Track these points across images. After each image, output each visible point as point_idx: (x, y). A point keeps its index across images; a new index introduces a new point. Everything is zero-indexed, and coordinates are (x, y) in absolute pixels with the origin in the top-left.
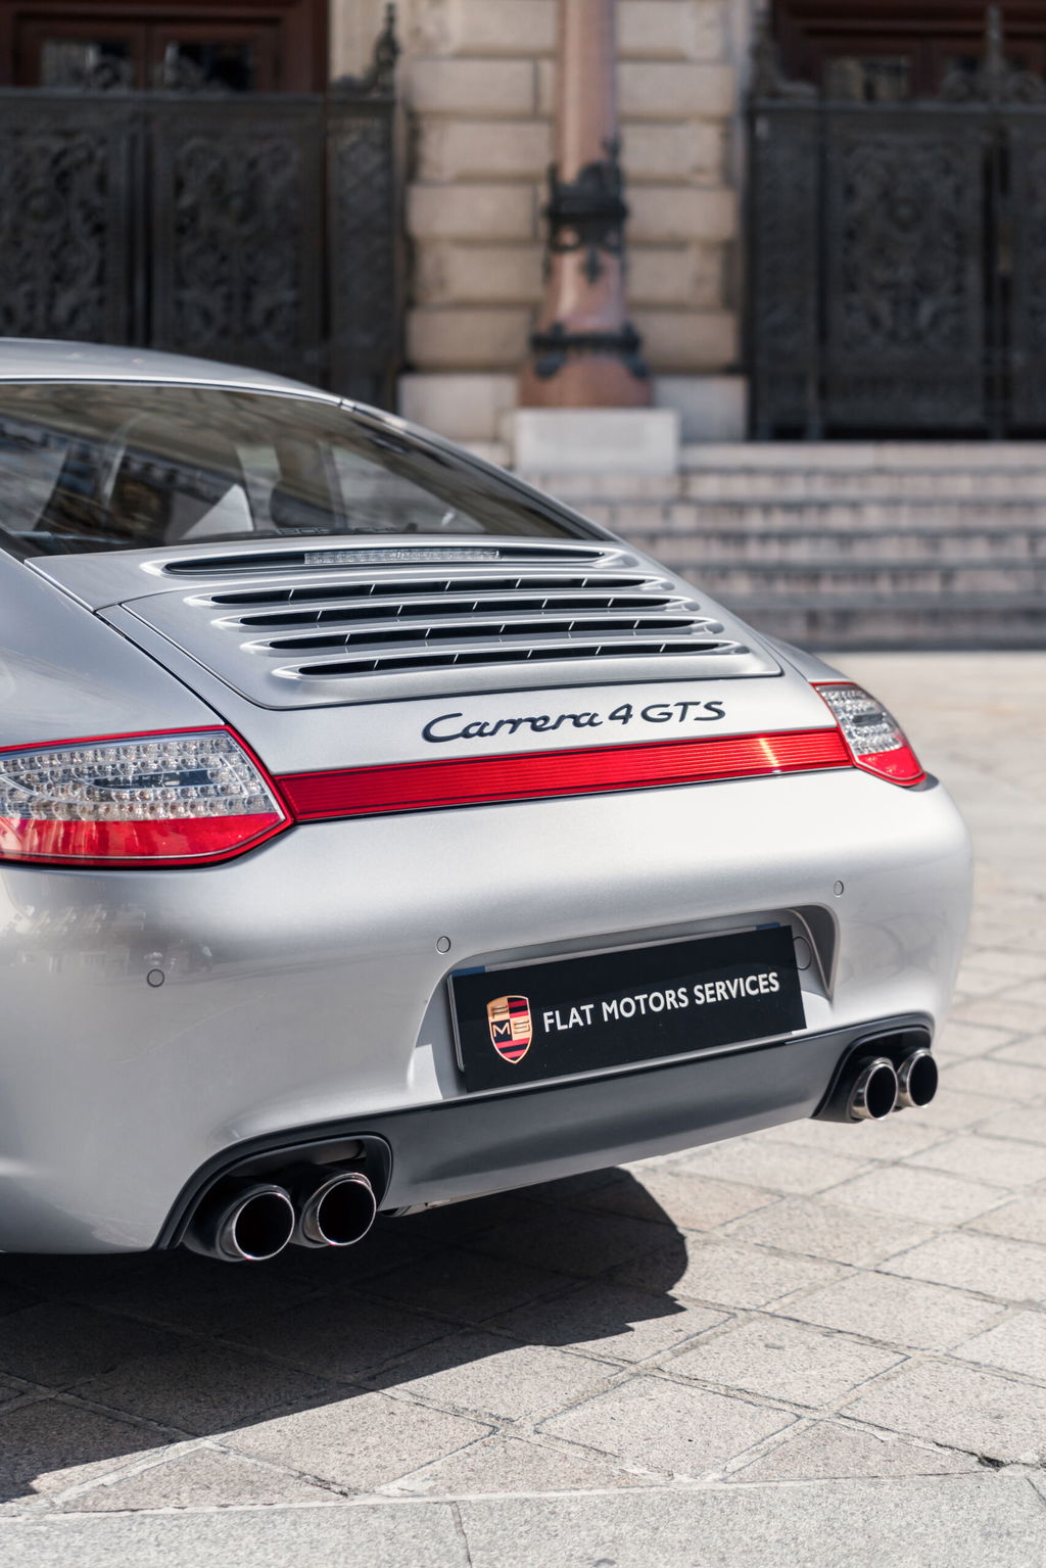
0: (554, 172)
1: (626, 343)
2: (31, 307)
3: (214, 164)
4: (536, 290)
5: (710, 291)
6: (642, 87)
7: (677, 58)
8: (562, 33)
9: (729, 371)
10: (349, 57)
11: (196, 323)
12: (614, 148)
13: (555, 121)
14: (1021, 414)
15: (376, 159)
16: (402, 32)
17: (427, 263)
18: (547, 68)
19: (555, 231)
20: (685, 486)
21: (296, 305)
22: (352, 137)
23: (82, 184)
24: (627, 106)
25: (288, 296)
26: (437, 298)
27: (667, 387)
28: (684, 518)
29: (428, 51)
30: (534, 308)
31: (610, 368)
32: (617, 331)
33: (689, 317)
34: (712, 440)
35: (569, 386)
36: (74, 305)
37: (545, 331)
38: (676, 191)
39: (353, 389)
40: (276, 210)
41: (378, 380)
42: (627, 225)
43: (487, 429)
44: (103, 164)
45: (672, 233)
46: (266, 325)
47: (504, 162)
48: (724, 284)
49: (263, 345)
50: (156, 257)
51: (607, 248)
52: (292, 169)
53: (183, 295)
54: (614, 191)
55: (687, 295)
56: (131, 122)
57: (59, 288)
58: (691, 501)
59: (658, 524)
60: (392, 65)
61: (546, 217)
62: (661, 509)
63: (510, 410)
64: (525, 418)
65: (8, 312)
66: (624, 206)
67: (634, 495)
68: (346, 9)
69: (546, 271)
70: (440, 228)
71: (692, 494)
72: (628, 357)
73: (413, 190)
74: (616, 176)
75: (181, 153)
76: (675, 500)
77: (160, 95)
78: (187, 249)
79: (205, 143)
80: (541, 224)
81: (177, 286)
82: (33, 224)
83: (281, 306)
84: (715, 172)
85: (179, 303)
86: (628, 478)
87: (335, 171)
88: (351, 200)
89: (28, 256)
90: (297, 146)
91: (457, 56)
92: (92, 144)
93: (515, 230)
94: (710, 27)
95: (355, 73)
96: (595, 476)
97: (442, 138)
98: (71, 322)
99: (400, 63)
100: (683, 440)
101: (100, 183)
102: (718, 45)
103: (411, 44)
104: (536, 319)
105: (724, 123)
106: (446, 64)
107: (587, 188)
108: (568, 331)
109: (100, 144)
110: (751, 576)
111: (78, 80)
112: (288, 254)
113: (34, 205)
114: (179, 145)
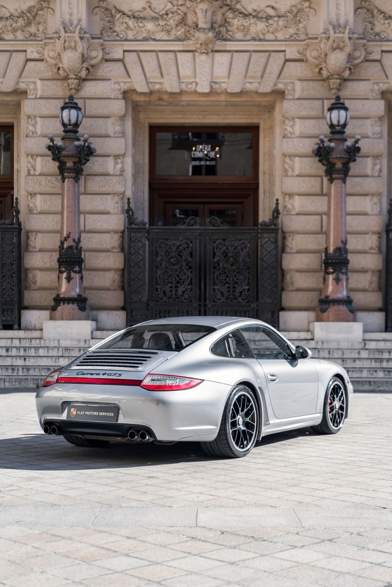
0: (326, 249)
1: (348, 302)
2: (171, 291)
3: (225, 248)
4: (321, 286)
5: (375, 285)
6: (354, 223)
7: (366, 214)
8: (329, 207)
9: (380, 310)
10: (264, 216)
11: (219, 296)
12: (345, 243)
13: (327, 234)
15: (273, 246)
16: (280, 208)
17: (288, 277)
18: (325, 217)
19: (326, 268)
20: (365, 344)
21: (249, 290)
22: (265, 240)
23: (186, 254)
24: (349, 229)
25: (247, 287)
26: (290, 288)
27: (360, 315)
28: (364, 354)
29: (289, 213)
30: (320, 291)
31: (343, 308)
32: (346, 298)
33: (368, 294)
34: (373, 332)
35: (330, 315)
36: (184, 289)
37: (324, 298)
38: (364, 255)
39: (266, 315)
40: (243, 261)
41: (273, 312)
42: (349, 266)
43: (305, 327)
44: (192, 248)
45: (363, 268)
46: (240, 296)
47: (312, 246)
48: (379, 283)
49: (239, 302)
50: (207, 276)
51: (343, 273)
52: (248, 250)
53: (215, 287)
54: (345, 256)
55: (367, 287)
56: (200, 235)
57: (179, 285)
58: (367, 349)
59: (356, 356)
60: (278, 217)
61: (325, 263)
62: (357, 351)
63: (313, 322)
64: (317, 324)
65: (164, 292)
66: (348, 260)
67: (350, 347)
68: (264, 199)
69: (325, 280)
70: (292, 267)
71: (367, 347)
72: (348, 306)
73: (284, 255)
74: (346, 251)
75: (215, 245)
76: (362, 349)
77: (208, 228)
78: (217, 273)
79: (222, 241)
80: (323, 265)
81: (214, 285)
82: (172, 267)
83: (244, 290)
84: (377, 249)
85: (214, 289)
86: (348, 342)
87: (261, 250)
88: (265, 259)
89: (170, 276)
90: (249, 243)
91: (298, 214)
92: (189, 242)
93: (315, 267)
94: (376, 204)
95: (267, 220)
96: (338, 342)
97: (293, 239)
98: (182, 296)
99: (280, 216)
100: (365, 331)
101: (191, 254)
102: (378, 210)
103: (284, 211)
104: (321, 294)
105: (379, 233)
106: (294, 217)
107: (337, 254)
108: (331, 298)
109: (191, 242)
110: (384, 371)
111: (184, 224)
112: (247, 275)
113: (172, 260)
114: (215, 242)
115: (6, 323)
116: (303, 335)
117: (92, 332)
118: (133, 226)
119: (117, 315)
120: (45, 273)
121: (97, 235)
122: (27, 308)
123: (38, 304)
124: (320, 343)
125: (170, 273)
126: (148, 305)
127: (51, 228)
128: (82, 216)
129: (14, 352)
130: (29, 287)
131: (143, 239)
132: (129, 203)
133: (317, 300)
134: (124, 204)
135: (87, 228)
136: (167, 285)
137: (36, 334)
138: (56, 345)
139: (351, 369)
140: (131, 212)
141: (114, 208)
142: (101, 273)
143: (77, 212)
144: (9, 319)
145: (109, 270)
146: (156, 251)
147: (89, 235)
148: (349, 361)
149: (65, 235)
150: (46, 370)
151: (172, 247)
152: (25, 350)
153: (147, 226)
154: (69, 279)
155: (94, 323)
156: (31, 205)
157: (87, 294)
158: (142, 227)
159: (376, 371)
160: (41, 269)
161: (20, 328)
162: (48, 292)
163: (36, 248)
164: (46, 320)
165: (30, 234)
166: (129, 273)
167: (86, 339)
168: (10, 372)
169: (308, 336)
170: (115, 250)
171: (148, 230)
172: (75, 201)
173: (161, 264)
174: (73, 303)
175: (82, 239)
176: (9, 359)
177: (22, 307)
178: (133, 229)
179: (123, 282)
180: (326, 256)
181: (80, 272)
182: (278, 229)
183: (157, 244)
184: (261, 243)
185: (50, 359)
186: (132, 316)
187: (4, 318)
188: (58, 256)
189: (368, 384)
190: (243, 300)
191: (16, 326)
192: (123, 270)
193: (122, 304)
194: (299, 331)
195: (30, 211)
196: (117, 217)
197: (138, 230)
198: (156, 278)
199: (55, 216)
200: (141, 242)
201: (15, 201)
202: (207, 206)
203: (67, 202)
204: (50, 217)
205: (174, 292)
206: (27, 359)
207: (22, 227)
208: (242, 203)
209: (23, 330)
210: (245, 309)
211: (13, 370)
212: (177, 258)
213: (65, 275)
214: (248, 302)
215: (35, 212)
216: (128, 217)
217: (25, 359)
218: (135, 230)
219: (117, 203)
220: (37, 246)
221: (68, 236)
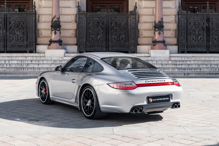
0: (155, 21)
1: (164, 42)
2: (95, 38)
3: (116, 21)
4: (153, 35)
5: (174, 35)
6: (165, 11)
7: (170, 8)
8: (156, 6)
9: (176, 45)
10: (131, 8)
11: (114, 40)
12: (162, 19)
13: (155, 16)
14: (211, 50)
15: (134, 20)
16: (137, 5)
17: (140, 32)
18: (154, 9)
20: (170, 58)
22: (132, 18)
23: (101, 24)
24: (163, 14)
25: (125, 36)
26: (141, 36)
27: (168, 47)
28: (170, 62)
29: (140, 7)
30: (153, 38)
31: (162, 45)
32: (163, 40)
33: (171, 39)
34: (173, 53)
35: (157, 47)
36: (100, 37)
37: (154, 40)
38: (170, 24)
39: (132, 47)
40: (123, 26)
41: (135, 46)
42: (164, 28)
43: (147, 52)
44: (103, 21)
45: (169, 29)
46: (122, 40)
47: (149, 20)
48: (176, 35)
49: (122, 42)
50: (109, 32)
51: (161, 31)
52: (125, 21)
53: (112, 36)
54: (162, 24)
55: (171, 36)
56: (106, 16)
57: (98, 35)
58: (171, 60)
59: (167, 63)
60: (136, 9)
61: (154, 27)
62: (167, 61)
63: (150, 50)
64: (152, 50)
65: (92, 38)
66: (163, 26)
67: (164, 60)
68: (131, 2)
69: (154, 33)
70: (142, 28)
71: (171, 59)
72: (164, 44)
73: (139, 24)
74: (163, 22)
75: (112, 20)
76: (169, 60)
77: (109, 13)
78: (113, 31)
79: (115, 19)
80: (154, 28)
81: (112, 35)
82: (95, 28)
83: (123, 37)
84: (174, 21)
85: (112, 37)
86: (164, 58)
87: (130, 22)
88: (131, 25)
89: (95, 32)
90: (125, 19)
91: (144, 8)
92: (102, 19)
93: (151, 28)
94: (174, 4)
95: (132, 10)
96: (160, 57)
97: (142, 18)
98: (99, 39)
99: (137, 9)
100: (170, 53)
101: (103, 23)
102: (175, 6)
103: (139, 7)
104: (153, 39)
105: (175, 15)
106: (142, 9)
107: (159, 24)
108: (157, 40)
109: (103, 19)
110: (178, 69)
111: (100, 11)
112: (124, 32)
113: (95, 26)
114: (112, 19)
115: (31, 50)
116: (146, 55)
117: (64, 54)
118: (80, 13)
119: (74, 47)
120: (46, 31)
121: (66, 16)
122: (38, 44)
123: (43, 43)
124: (153, 58)
125: (95, 31)
126: (86, 43)
127: (48, 13)
128: (60, 9)
129: (34, 62)
130: (40, 36)
131: (84, 17)
132: (78, 4)
133: (152, 41)
134: (76, 4)
135: (62, 13)
136: (93, 35)
137: (42, 55)
138: (50, 59)
139: (165, 68)
140: (79, 7)
141: (73, 6)
142: (68, 31)
143: (58, 7)
144: (32, 49)
145: (71, 30)
146: (89, 22)
147: (63, 16)
148: (164, 65)
149: (54, 16)
150: (47, 69)
151: (95, 21)
152: (38, 61)
153: (86, 12)
154: (55, 33)
155: (65, 50)
156: (40, 4)
157: (62, 39)
158: (84, 13)
159: (175, 69)
160: (44, 29)
161: (36, 52)
162: (47, 38)
163: (42, 21)
164: (46, 49)
165: (40, 15)
166: (79, 31)
167: (62, 56)
168: (32, 70)
169: (148, 55)
170: (73, 22)
171: (86, 14)
172: (57, 3)
173: (91, 27)
174: (57, 43)
175: (60, 17)
176: (32, 65)
177: (37, 44)
178: (80, 14)
179: (76, 34)
180: (155, 24)
181: (59, 30)
182: (136, 14)
183: (90, 20)
184: (130, 19)
185: (48, 65)
186: (80, 48)
187: (30, 49)
188: (51, 24)
189: (172, 74)
190: (123, 41)
191: (34, 52)
192: (76, 29)
193: (76, 43)
194: (145, 53)
195: (40, 7)
196: (74, 9)
197: (82, 14)
198: (89, 33)
199: (50, 8)
200: (83, 19)
201: (34, 3)
202: (109, 4)
203: (55, 3)
204: (48, 9)
205: (96, 38)
206: (39, 65)
207: (37, 13)
208: (122, 3)
209: (37, 53)
210: (124, 45)
211: (34, 69)
212: (97, 25)
213: (54, 32)
214: (125, 42)
215: (42, 7)
216: (78, 9)
217: (38, 65)
218: (81, 14)
219: (74, 3)
220: (42, 20)
221: (55, 17)
